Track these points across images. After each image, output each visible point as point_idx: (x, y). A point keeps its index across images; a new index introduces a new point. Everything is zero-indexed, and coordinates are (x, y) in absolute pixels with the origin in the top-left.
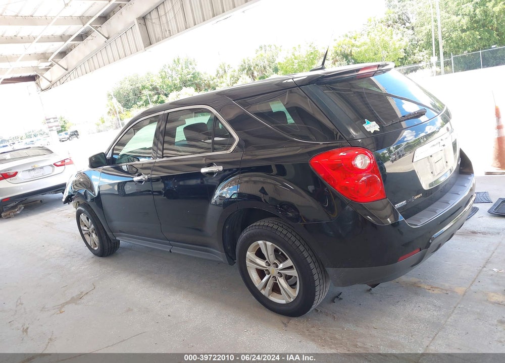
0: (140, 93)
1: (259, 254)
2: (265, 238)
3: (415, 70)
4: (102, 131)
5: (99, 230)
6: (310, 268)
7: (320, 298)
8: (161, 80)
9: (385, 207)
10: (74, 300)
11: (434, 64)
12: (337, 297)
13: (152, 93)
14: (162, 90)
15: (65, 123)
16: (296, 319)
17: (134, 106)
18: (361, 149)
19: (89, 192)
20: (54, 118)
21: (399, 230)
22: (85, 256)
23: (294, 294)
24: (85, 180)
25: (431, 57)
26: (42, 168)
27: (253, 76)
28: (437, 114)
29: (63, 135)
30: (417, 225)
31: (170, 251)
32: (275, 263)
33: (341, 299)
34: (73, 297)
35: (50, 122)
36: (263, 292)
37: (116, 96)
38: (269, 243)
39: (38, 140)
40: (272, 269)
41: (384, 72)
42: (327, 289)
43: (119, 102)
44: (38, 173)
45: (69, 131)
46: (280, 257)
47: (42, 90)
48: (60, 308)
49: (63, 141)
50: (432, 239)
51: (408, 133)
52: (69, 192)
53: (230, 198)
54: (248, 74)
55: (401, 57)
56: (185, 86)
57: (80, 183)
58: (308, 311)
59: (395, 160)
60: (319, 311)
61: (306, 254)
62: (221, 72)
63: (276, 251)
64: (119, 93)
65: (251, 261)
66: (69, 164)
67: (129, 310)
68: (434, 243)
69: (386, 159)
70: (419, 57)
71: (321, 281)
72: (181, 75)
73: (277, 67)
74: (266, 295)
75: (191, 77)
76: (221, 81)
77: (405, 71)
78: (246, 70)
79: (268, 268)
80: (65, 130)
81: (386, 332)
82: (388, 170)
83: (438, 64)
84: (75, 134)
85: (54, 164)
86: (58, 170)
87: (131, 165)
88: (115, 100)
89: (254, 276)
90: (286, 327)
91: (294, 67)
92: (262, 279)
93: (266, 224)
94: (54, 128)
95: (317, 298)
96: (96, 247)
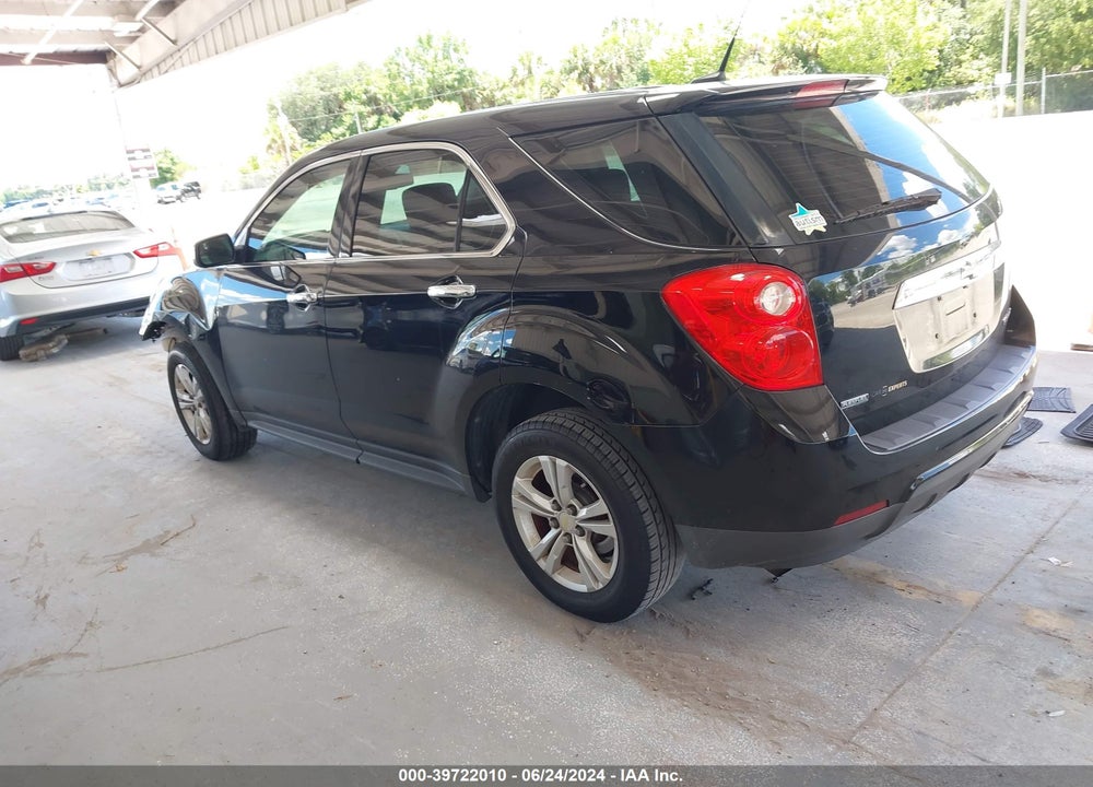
0: (340, 107)
1: (541, 484)
2: (556, 450)
3: (958, 99)
4: (252, 187)
5: (214, 403)
6: (644, 522)
7: (658, 589)
8: (388, 81)
9: (822, 405)
10: (149, 547)
11: (1002, 91)
12: (701, 588)
13: (366, 109)
14: (389, 104)
15: (174, 164)
16: (606, 627)
17: (323, 135)
18: (781, 271)
19: (194, 318)
20: (144, 151)
21: (844, 457)
22: (182, 457)
23: (606, 572)
24: (187, 292)
25: (997, 75)
26: (108, 258)
27: (591, 87)
28: (967, 204)
29: (167, 190)
30: (885, 450)
31: (358, 462)
32: (571, 506)
33: (709, 593)
34: (149, 540)
35: (134, 159)
36: (542, 564)
37: (285, 111)
38: (561, 463)
39: (113, 196)
40: (564, 517)
41: (862, 99)
42: (678, 571)
43: (294, 124)
44: (99, 268)
45: (181, 184)
46: (584, 495)
47: (121, 85)
48: (119, 562)
49: (167, 203)
50: (917, 483)
51: (902, 242)
52: (154, 315)
53: (492, 357)
54: (580, 82)
55: (930, 68)
56: (439, 98)
57: (179, 298)
58: (633, 612)
59: (860, 299)
60: (658, 615)
61: (636, 492)
62: (522, 73)
63: (576, 480)
64: (293, 104)
65: (523, 498)
66: (166, 253)
67: (260, 578)
68: (919, 493)
69: (837, 298)
70: (969, 72)
71: (665, 553)
72: (433, 73)
73: (647, 70)
74: (549, 572)
75: (455, 79)
76: (520, 93)
77: (934, 102)
78: (576, 73)
79: (556, 514)
80: (172, 180)
81: (792, 671)
82: (838, 323)
83: (1011, 92)
84: (193, 190)
85: (135, 252)
86: (142, 265)
87: (287, 267)
88: (283, 120)
89: (527, 529)
90: (582, 641)
91: (686, 73)
92: (542, 535)
93: (559, 421)
94: (143, 173)
95: (652, 586)
96: (205, 438)
